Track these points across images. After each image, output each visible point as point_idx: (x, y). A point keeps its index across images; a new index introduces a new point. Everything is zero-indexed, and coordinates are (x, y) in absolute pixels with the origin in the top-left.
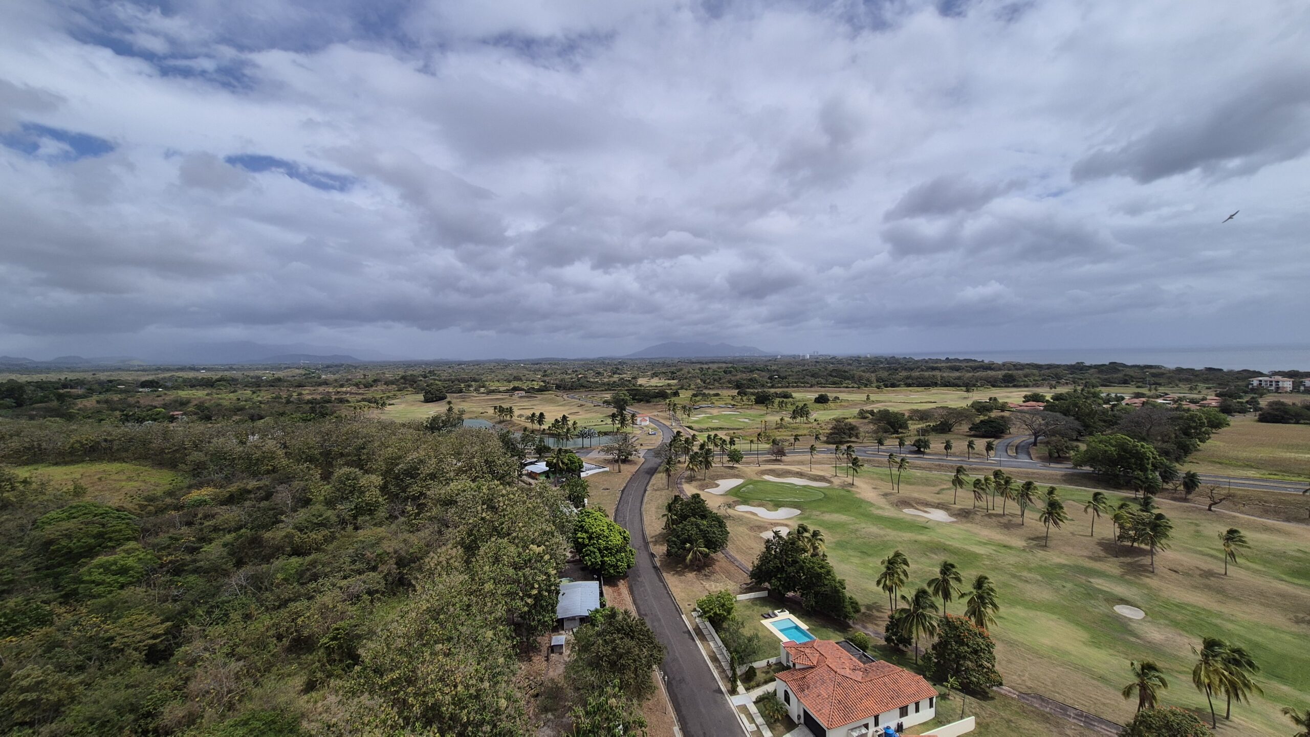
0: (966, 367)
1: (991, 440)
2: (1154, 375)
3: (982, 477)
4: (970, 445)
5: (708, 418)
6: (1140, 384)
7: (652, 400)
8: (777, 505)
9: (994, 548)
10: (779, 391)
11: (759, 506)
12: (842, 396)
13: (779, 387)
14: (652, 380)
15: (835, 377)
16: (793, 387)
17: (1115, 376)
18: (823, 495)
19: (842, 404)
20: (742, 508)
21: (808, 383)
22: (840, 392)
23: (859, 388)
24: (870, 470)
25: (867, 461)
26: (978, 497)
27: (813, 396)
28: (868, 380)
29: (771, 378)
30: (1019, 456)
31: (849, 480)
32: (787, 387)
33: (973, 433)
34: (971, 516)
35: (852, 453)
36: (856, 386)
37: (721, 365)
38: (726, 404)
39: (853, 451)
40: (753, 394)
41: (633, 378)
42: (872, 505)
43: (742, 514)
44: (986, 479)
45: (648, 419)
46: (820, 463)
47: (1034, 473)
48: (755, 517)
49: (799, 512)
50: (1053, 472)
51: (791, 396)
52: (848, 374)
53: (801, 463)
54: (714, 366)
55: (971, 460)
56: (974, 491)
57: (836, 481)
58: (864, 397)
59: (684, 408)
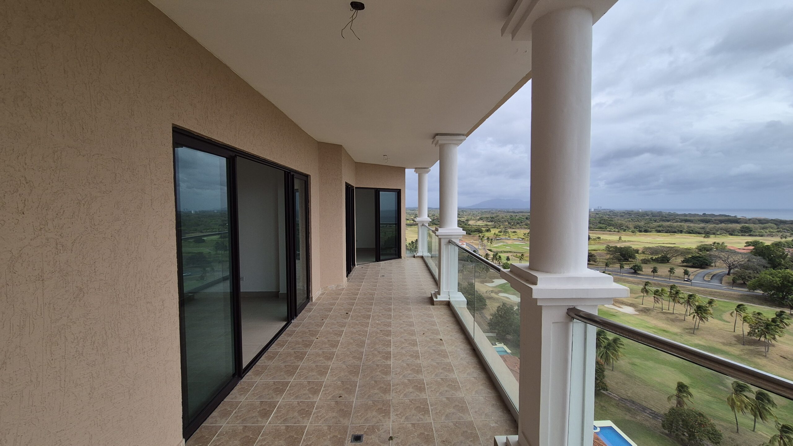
3: (660, 289)
4: (672, 271)
5: (504, 245)
11: (513, 294)
20: (502, 295)
22: (603, 234)
26: (656, 301)
30: (712, 281)
33: (685, 264)
38: (518, 238)
41: (466, 220)
45: (465, 243)
48: (508, 300)
52: (613, 223)
55: (671, 280)
56: (654, 297)
58: (617, 238)
59: (490, 239)
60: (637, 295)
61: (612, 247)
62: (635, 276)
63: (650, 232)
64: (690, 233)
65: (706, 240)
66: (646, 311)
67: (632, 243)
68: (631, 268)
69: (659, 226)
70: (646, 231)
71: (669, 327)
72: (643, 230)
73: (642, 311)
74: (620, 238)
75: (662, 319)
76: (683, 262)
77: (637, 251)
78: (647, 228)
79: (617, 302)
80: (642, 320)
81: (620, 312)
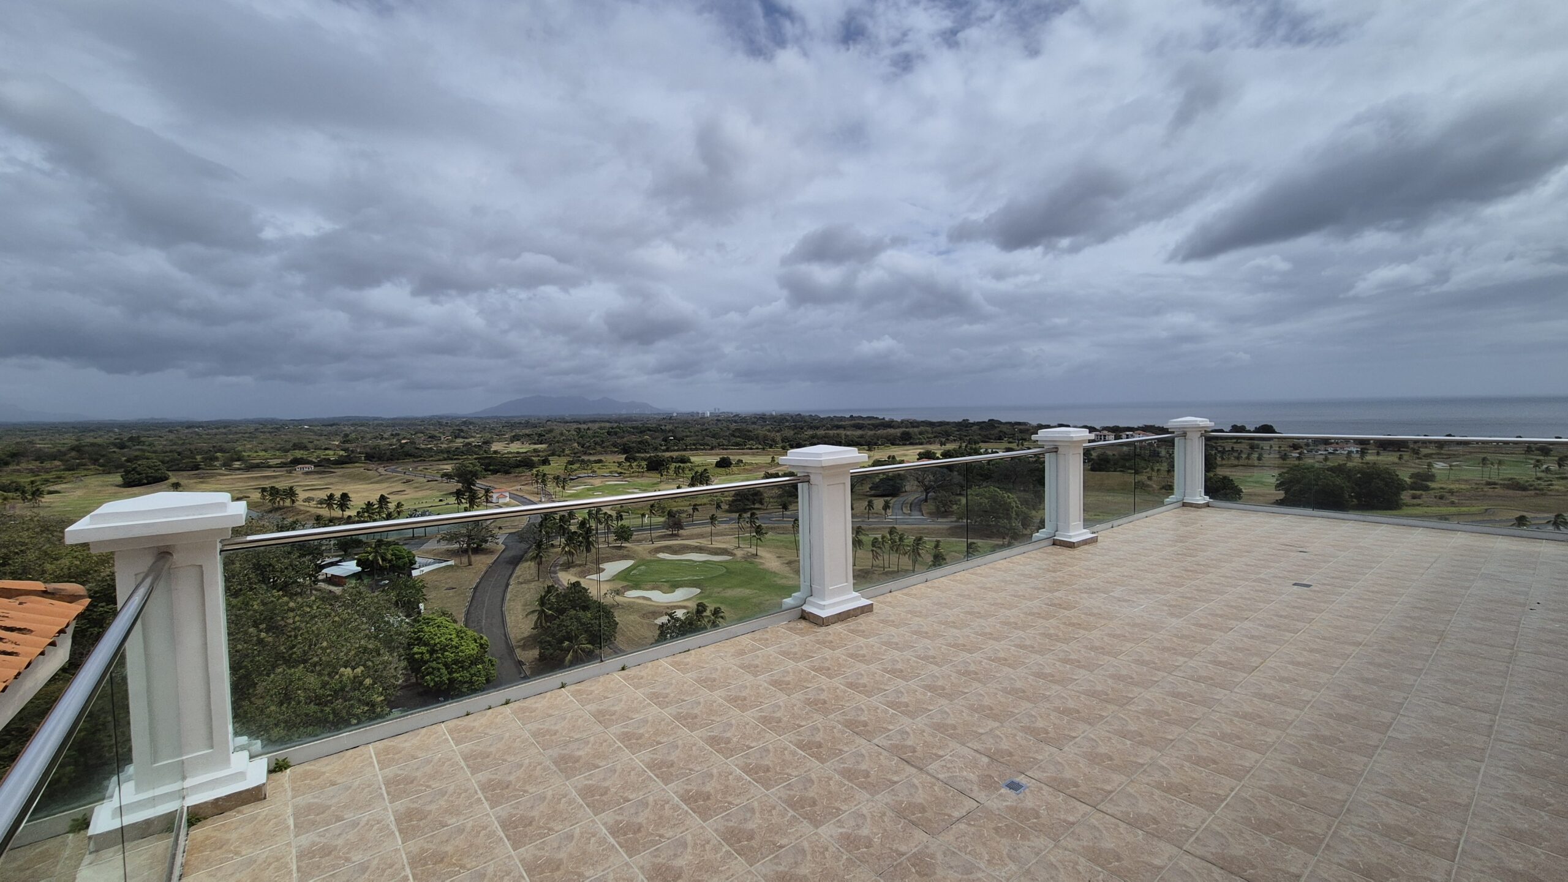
0: (869, 424)
1: (888, 499)
2: (1021, 431)
3: (879, 536)
4: (870, 505)
5: (588, 490)
6: (1011, 440)
7: (512, 470)
8: (674, 586)
10: (675, 454)
11: (653, 589)
12: (746, 459)
13: (674, 451)
14: (511, 445)
15: (739, 437)
16: (691, 450)
17: (992, 432)
18: (725, 570)
19: (746, 467)
20: (633, 594)
21: (708, 445)
22: (744, 454)
23: (764, 449)
24: (774, 538)
25: (772, 528)
26: (875, 556)
27: (713, 459)
28: (774, 440)
29: (665, 440)
30: (913, 513)
31: (753, 550)
32: (685, 450)
33: (873, 492)
34: (870, 575)
35: (756, 521)
36: (760, 447)
37: (603, 425)
38: (611, 472)
39: (757, 518)
40: (644, 459)
41: (484, 443)
42: (775, 574)
43: (633, 600)
44: (883, 537)
45: (507, 494)
46: (722, 534)
47: (925, 529)
48: (649, 603)
49: (699, 591)
50: (940, 526)
51: (689, 461)
52: (752, 434)
53: (701, 536)
54: (597, 425)
55: (870, 520)
56: (872, 551)
57: (739, 553)
58: (768, 459)
59: (557, 478)
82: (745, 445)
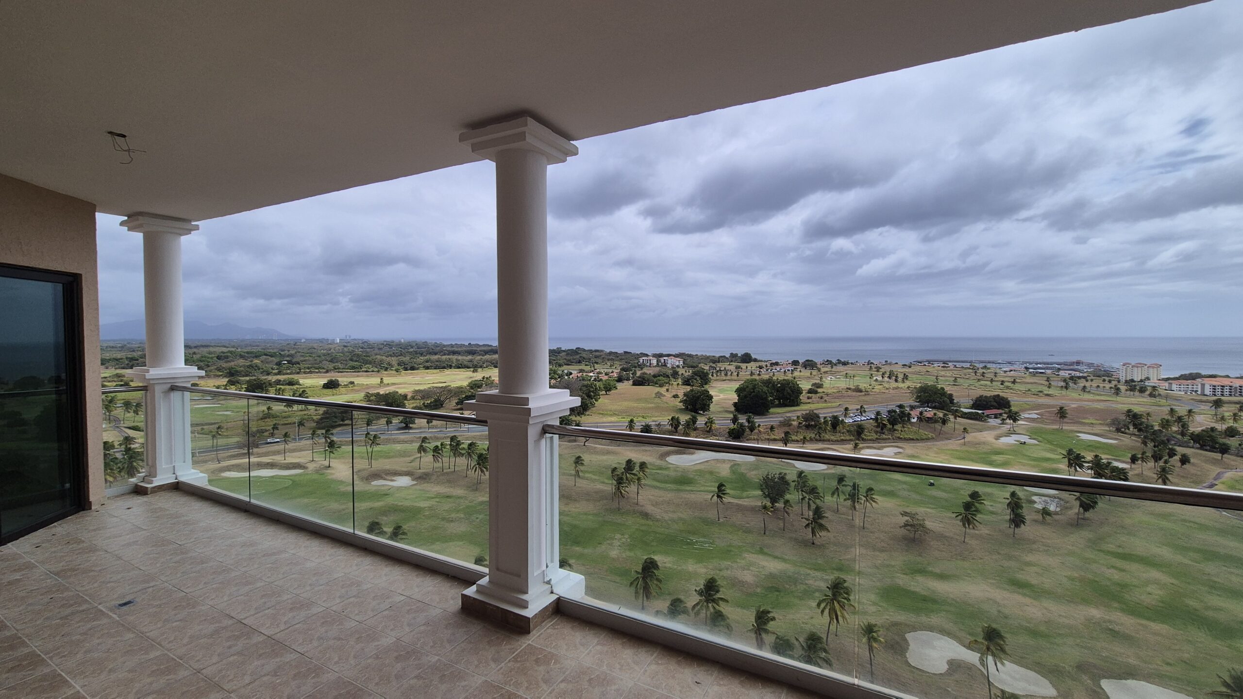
0: (481, 351)
3: (439, 444)
9: (438, 500)
10: (281, 377)
13: (287, 374)
15: (356, 361)
16: (305, 373)
19: (354, 388)
21: (324, 368)
22: (358, 376)
23: (378, 371)
26: (436, 460)
27: (322, 381)
28: (389, 364)
29: (279, 364)
31: (325, 463)
32: (298, 373)
34: (428, 477)
35: (330, 436)
39: (332, 434)
44: (443, 445)
46: (294, 451)
51: (297, 383)
52: (370, 359)
53: (278, 453)
54: (206, 350)
55: (448, 430)
56: (434, 456)
57: (312, 466)
58: (378, 380)
60: (412, 458)
61: (372, 395)
62: (407, 431)
63: (418, 369)
64: (459, 368)
65: (475, 374)
66: (423, 478)
67: (396, 386)
68: (401, 422)
69: (427, 362)
70: (413, 369)
71: (452, 490)
72: (409, 368)
73: (420, 478)
74: (382, 382)
75: (443, 483)
76: (457, 404)
77: (405, 397)
78: (413, 365)
79: (388, 474)
80: (420, 490)
81: (393, 487)
82: (361, 368)
